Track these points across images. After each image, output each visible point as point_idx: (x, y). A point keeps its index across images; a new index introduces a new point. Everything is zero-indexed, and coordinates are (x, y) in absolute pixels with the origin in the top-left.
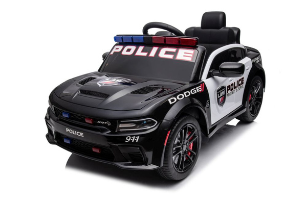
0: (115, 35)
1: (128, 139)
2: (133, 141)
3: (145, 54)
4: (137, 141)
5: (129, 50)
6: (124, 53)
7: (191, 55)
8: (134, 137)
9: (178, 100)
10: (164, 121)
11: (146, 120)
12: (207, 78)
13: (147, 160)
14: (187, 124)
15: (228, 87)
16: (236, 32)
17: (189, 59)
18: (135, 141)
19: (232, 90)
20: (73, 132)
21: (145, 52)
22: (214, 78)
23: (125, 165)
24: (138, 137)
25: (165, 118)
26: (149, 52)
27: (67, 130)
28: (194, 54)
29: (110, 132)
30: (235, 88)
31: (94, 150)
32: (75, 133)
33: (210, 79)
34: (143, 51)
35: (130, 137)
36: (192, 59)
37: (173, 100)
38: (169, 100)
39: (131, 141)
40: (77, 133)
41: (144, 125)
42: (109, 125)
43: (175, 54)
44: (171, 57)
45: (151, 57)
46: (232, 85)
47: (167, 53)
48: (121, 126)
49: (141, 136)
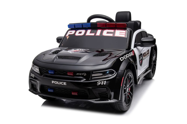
0: (69, 24)
1: (99, 84)
2: (102, 84)
3: (93, 34)
4: (105, 84)
5: (80, 33)
6: (77, 34)
7: (124, 34)
8: (103, 82)
9: (124, 59)
10: (119, 71)
11: (109, 71)
12: (134, 48)
13: (111, 96)
14: (128, 75)
15: (143, 54)
16: (139, 23)
17: (123, 36)
18: (103, 84)
19: (145, 56)
20: (57, 83)
21: (93, 33)
22: (137, 48)
23: (96, 101)
24: (105, 82)
25: (120, 70)
26: (96, 33)
27: (53, 82)
28: (126, 33)
29: (85, 80)
30: (146, 55)
31: (73, 94)
32: (59, 83)
33: (135, 48)
34: (91, 33)
35: (100, 82)
36: (125, 36)
37: (122, 59)
38: (120, 58)
39: (101, 84)
40: (61, 83)
41: (107, 74)
42: (85, 75)
43: (114, 33)
44: (111, 35)
45: (98, 36)
46: (145, 53)
47: (108, 33)
48: (93, 75)
49: (107, 81)
